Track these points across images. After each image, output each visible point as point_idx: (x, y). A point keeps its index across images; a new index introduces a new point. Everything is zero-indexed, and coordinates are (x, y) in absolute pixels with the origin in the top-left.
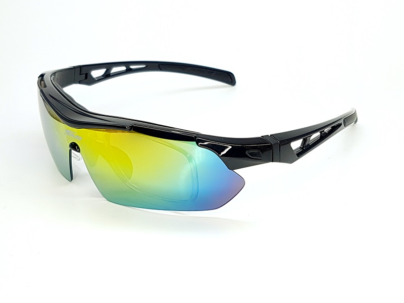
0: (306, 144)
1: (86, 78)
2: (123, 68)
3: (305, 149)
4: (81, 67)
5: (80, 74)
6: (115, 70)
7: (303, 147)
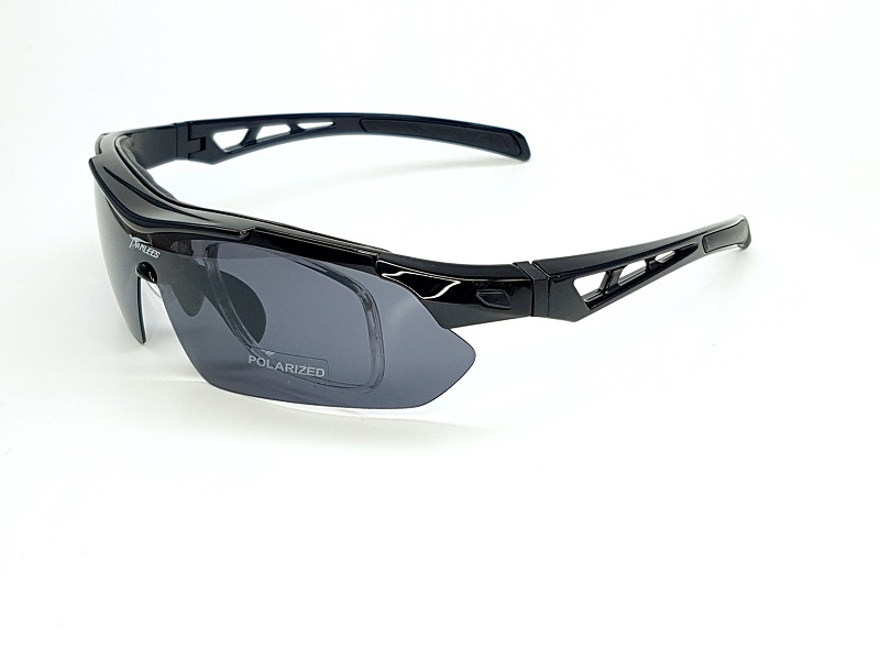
0: (612, 283)
1: (203, 147)
2: (284, 129)
3: (610, 293)
4: (189, 125)
5: (190, 139)
6: (265, 132)
7: (605, 289)
